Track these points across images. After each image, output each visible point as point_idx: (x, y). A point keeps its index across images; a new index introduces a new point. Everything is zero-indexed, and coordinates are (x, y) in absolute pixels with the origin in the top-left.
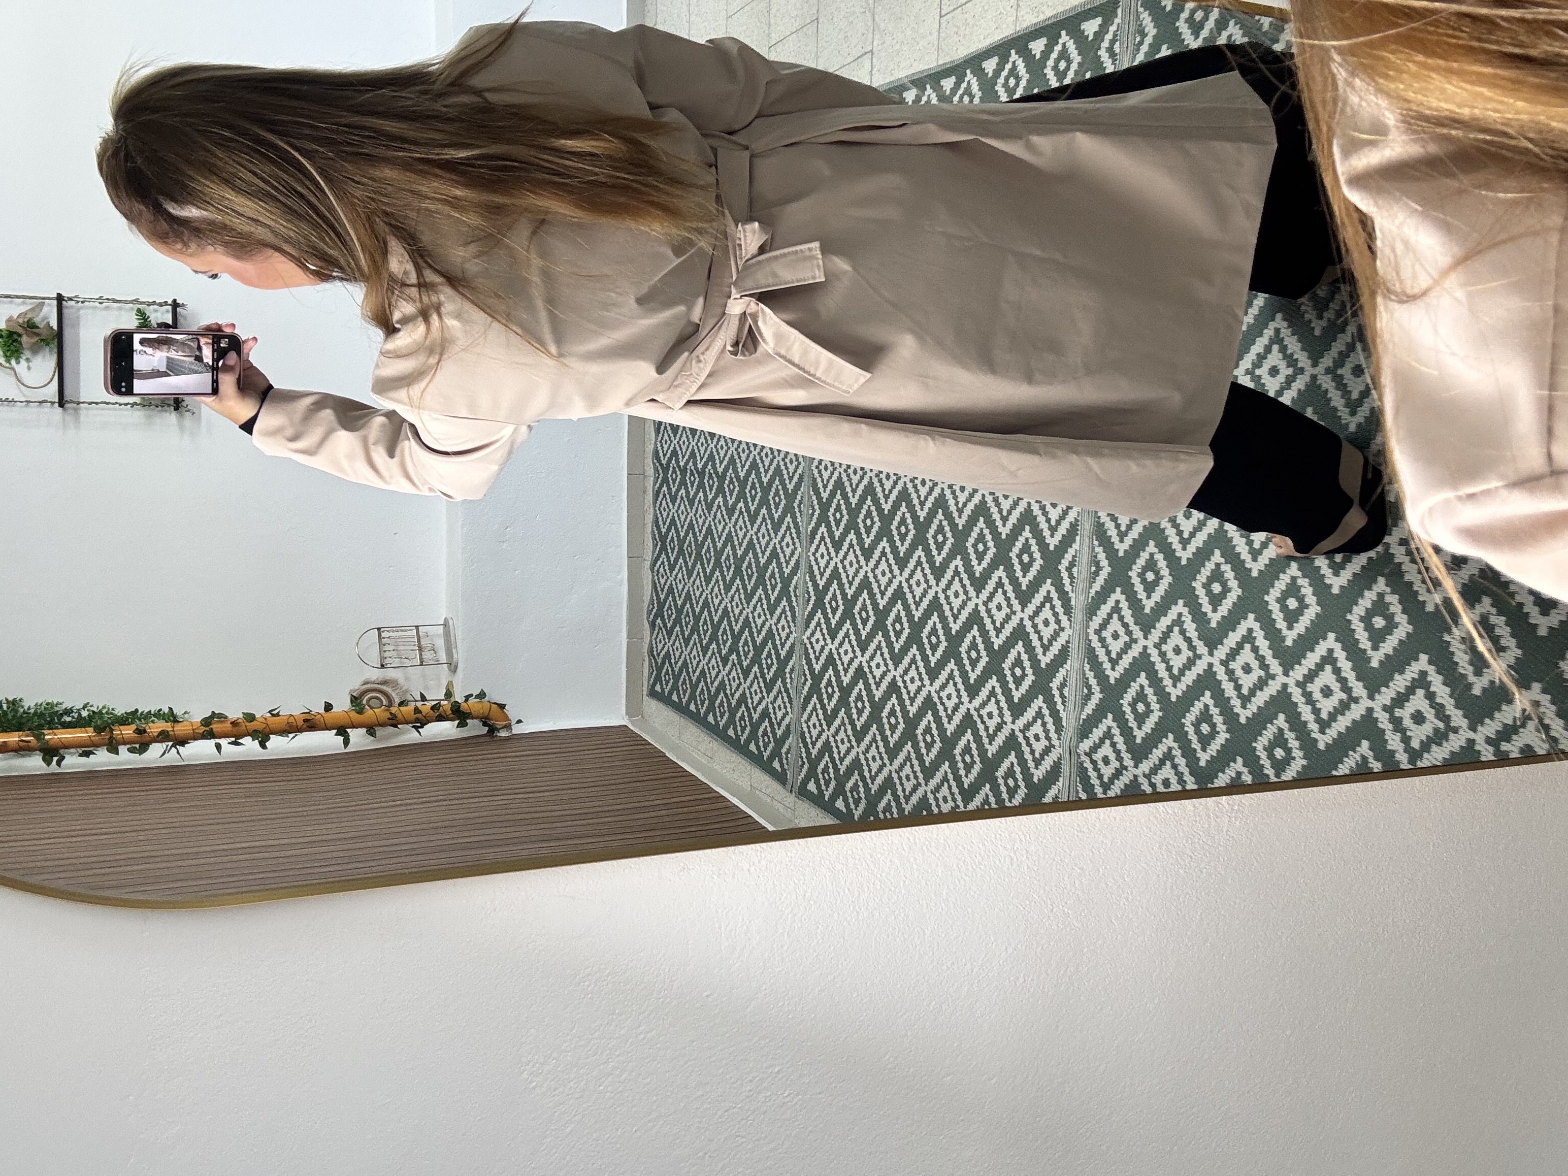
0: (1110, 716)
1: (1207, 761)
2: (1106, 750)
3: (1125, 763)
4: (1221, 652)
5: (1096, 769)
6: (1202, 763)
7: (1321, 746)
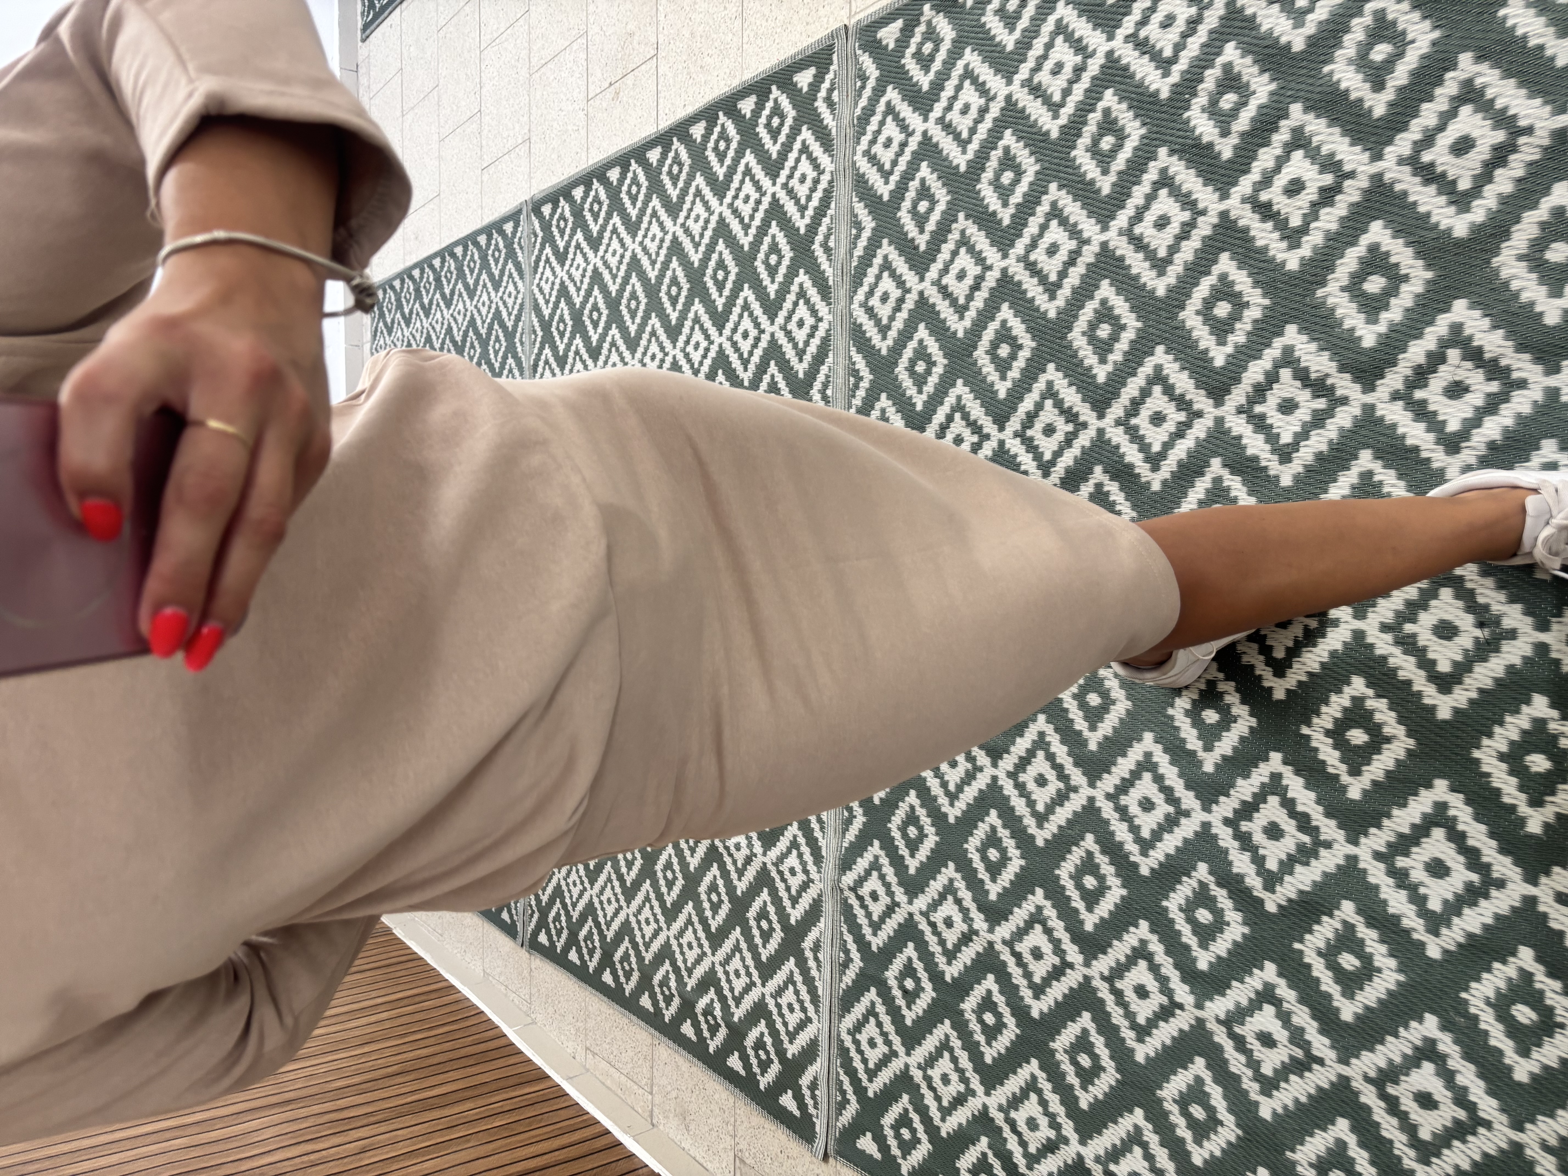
0: (876, 843)
4: (1008, 763)
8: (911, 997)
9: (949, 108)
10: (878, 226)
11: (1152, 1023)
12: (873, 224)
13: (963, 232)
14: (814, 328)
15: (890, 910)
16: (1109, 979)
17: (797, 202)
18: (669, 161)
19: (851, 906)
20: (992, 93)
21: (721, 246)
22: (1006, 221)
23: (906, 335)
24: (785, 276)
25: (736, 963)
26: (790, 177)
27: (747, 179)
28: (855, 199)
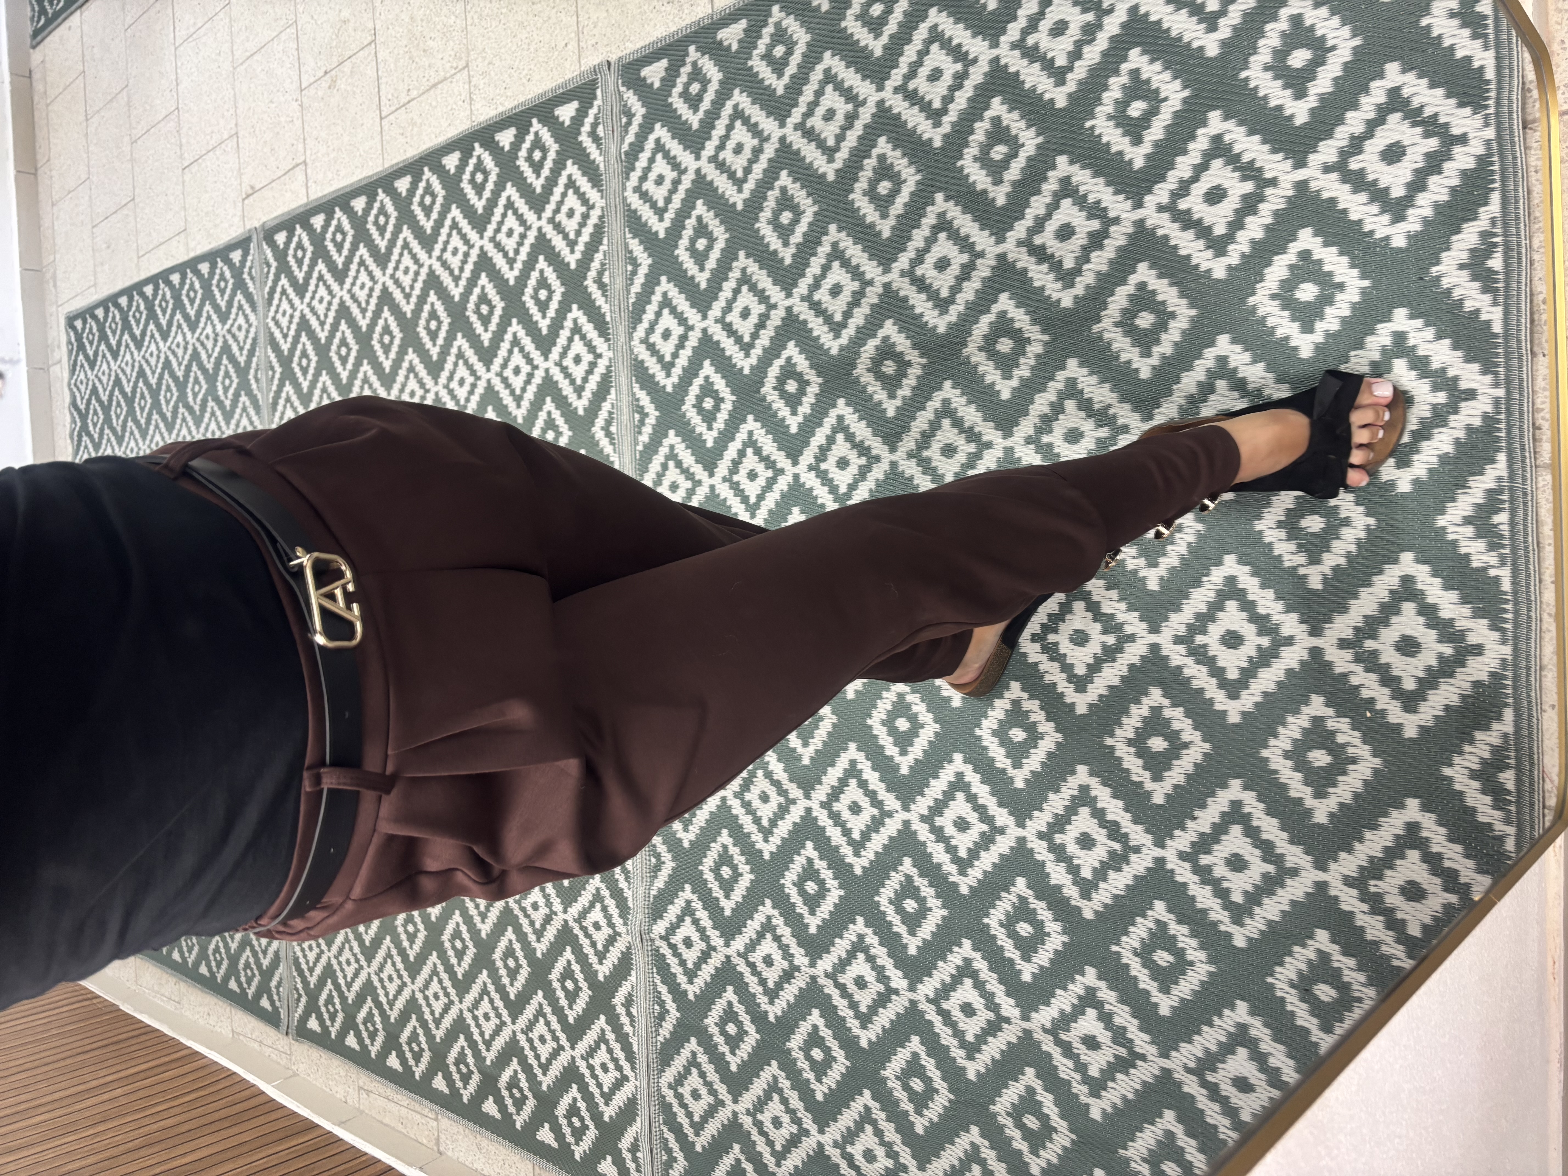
0: (688, 887)
1: (818, 926)
2: (687, 929)
3: (713, 943)
4: (820, 793)
5: (676, 954)
6: (813, 930)
7: (964, 890)
8: (734, 1043)
9: (721, 147)
10: (655, 262)
11: (981, 1039)
12: (650, 261)
13: (744, 270)
14: (593, 365)
15: (705, 956)
16: (934, 1001)
17: (566, 236)
18: (420, 192)
19: (664, 955)
20: (766, 134)
21: (484, 280)
22: (788, 261)
23: (691, 372)
24: (557, 311)
25: (540, 1028)
26: (557, 211)
27: (510, 212)
28: (628, 235)
